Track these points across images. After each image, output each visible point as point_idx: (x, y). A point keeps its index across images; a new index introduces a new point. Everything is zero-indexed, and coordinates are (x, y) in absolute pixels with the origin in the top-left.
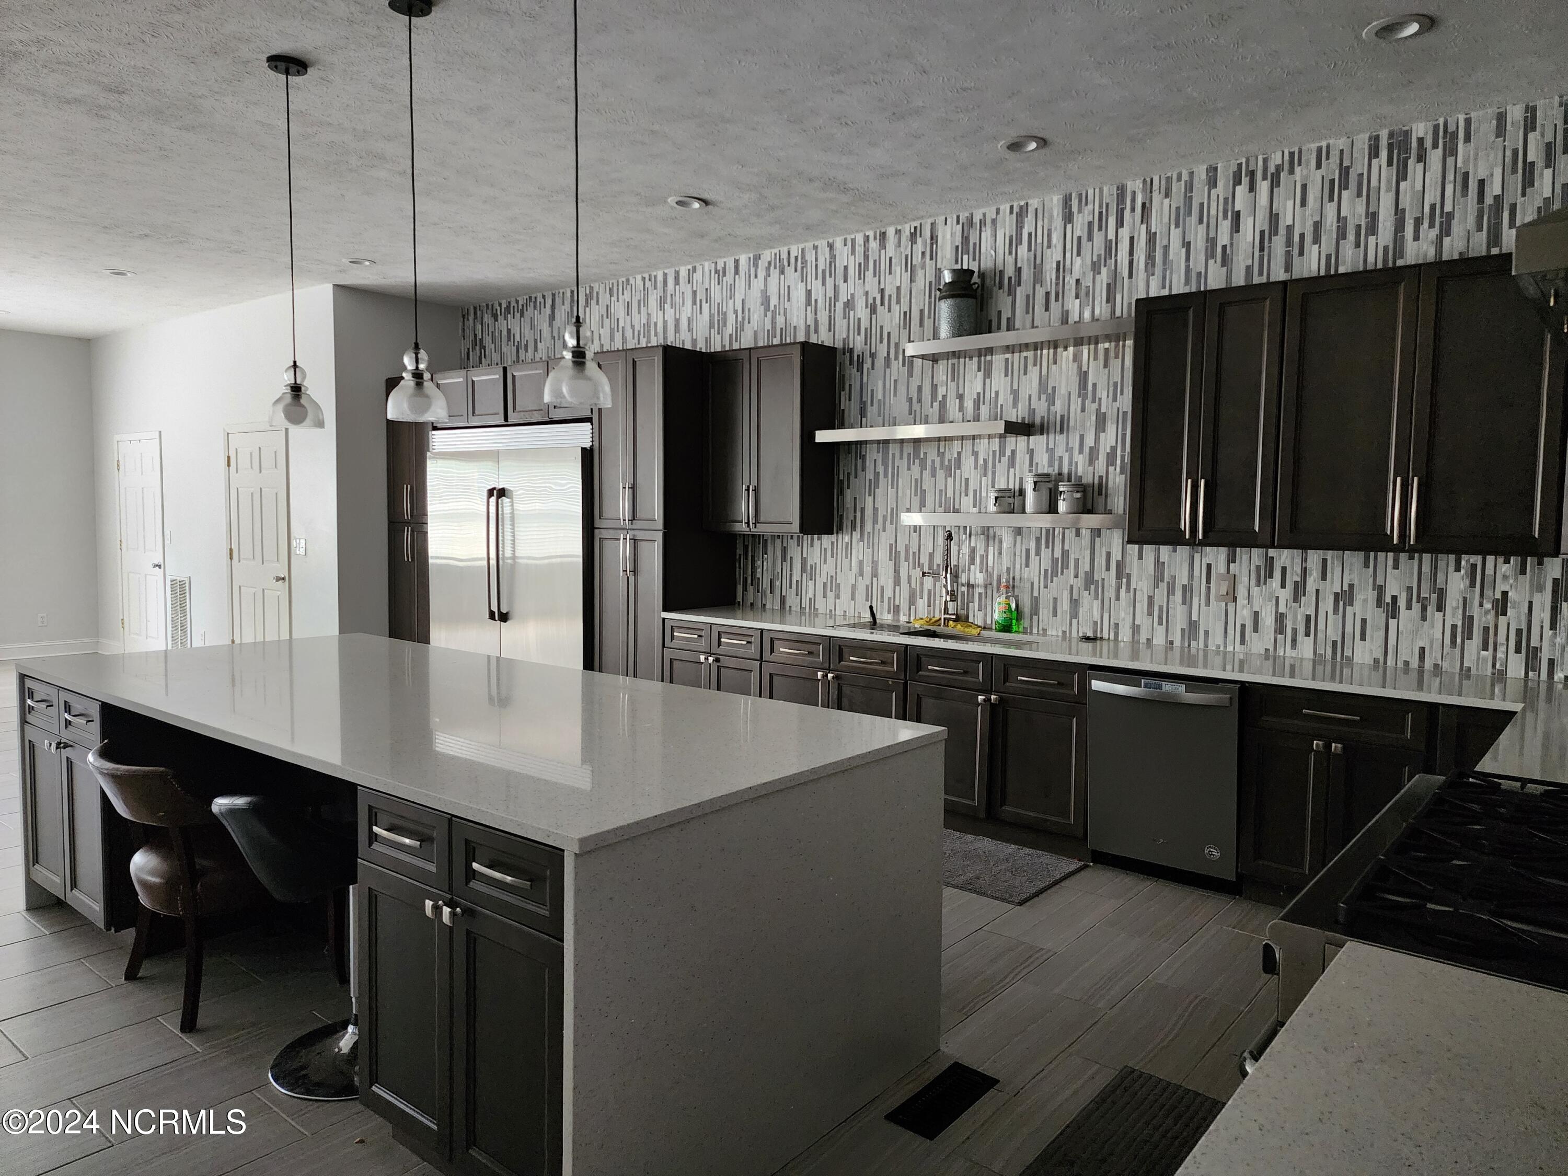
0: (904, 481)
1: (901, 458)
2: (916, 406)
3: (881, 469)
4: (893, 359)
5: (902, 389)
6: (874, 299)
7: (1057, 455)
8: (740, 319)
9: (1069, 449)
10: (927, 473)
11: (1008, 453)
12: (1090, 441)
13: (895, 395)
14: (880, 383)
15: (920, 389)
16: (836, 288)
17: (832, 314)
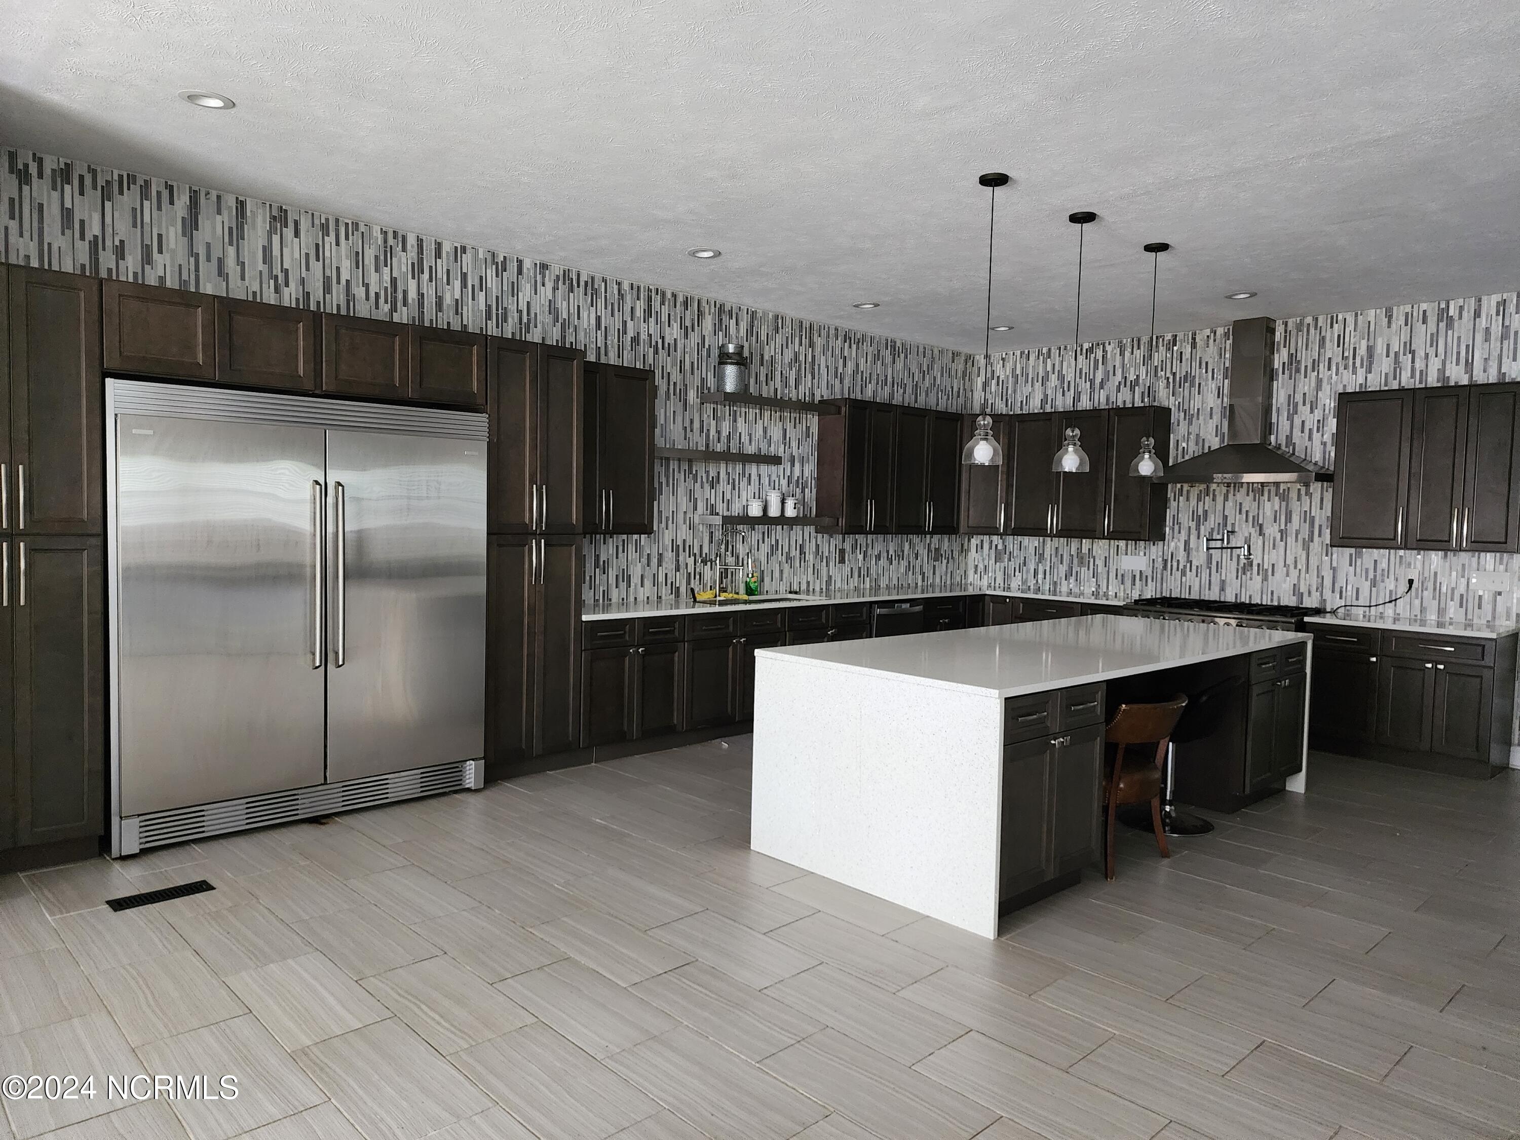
0: (681, 491)
1: (679, 472)
2: (689, 434)
3: (664, 480)
4: (672, 394)
5: (679, 419)
6: (657, 342)
7: (772, 479)
8: (525, 320)
9: (779, 477)
10: (698, 485)
11: (747, 475)
12: (788, 473)
13: (674, 423)
14: (663, 411)
15: (692, 421)
16: (625, 323)
17: (621, 344)
